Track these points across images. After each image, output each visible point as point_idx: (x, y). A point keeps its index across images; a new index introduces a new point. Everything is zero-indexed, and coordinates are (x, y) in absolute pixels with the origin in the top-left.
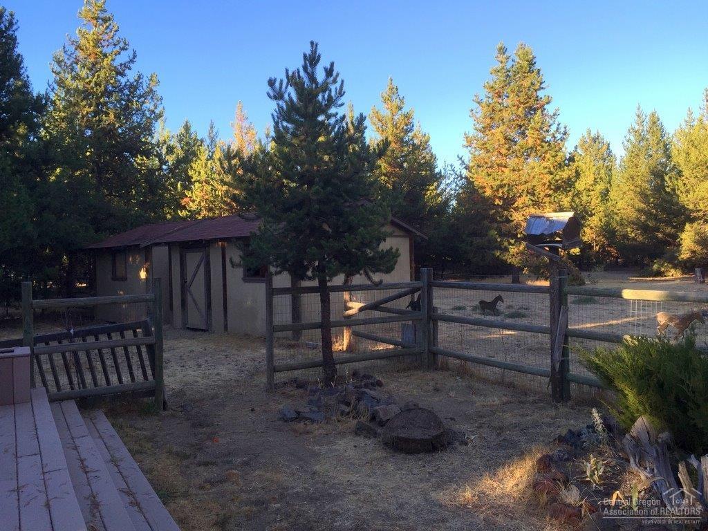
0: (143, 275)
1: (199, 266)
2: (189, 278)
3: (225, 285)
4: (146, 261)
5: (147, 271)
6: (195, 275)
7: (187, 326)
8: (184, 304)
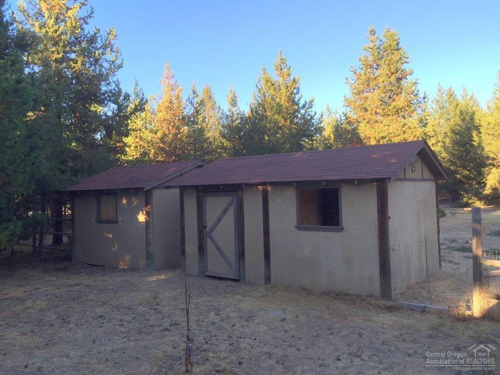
0: (142, 218)
1: (225, 211)
2: (209, 224)
3: (266, 233)
4: (146, 205)
5: (148, 214)
6: (219, 220)
7: (206, 274)
8: (202, 249)
